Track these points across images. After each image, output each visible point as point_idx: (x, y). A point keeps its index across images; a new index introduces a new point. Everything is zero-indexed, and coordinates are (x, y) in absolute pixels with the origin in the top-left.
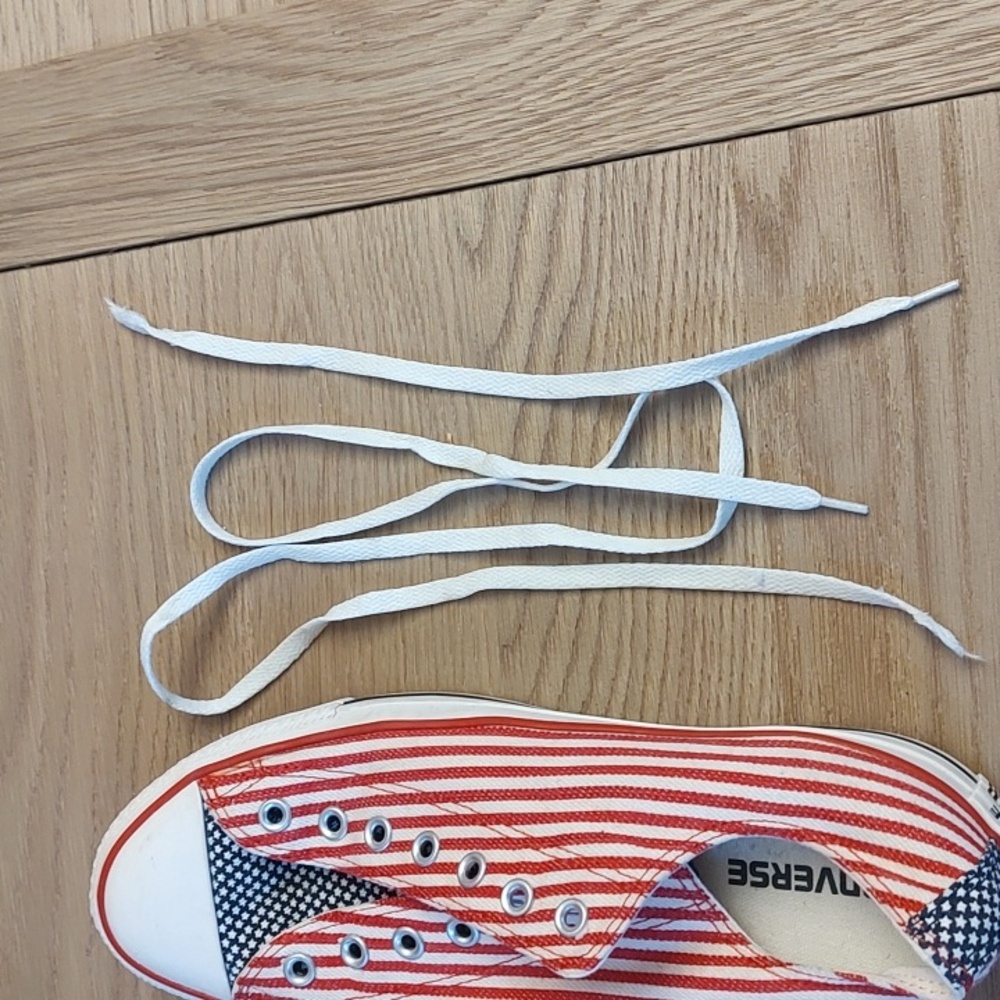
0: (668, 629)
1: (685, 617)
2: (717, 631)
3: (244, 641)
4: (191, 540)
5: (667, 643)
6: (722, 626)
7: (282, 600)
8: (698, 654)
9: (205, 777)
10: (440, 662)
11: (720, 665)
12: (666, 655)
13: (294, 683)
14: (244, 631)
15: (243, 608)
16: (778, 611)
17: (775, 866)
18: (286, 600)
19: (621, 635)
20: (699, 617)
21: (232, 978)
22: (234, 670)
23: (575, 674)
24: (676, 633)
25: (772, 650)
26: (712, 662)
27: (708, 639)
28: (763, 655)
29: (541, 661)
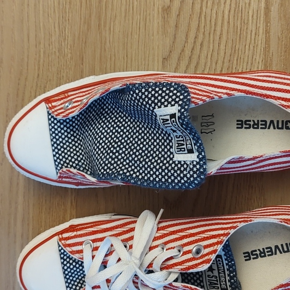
0: (225, 53)
1: (232, 49)
2: (243, 54)
3: (67, 55)
4: (50, 18)
5: (224, 58)
6: (245, 52)
7: (82, 40)
8: (235, 62)
9: (47, 100)
10: (140, 64)
11: (243, 66)
12: (223, 62)
13: (85, 70)
14: (68, 51)
15: (68, 43)
16: (266, 47)
17: (254, 121)
18: (84, 40)
19: (207, 55)
20: (237, 48)
21: (58, 171)
22: (62, 65)
23: (189, 69)
24: (228, 54)
25: (262, 61)
26: (240, 65)
27: (239, 57)
28: (259, 62)
29: (177, 64)
